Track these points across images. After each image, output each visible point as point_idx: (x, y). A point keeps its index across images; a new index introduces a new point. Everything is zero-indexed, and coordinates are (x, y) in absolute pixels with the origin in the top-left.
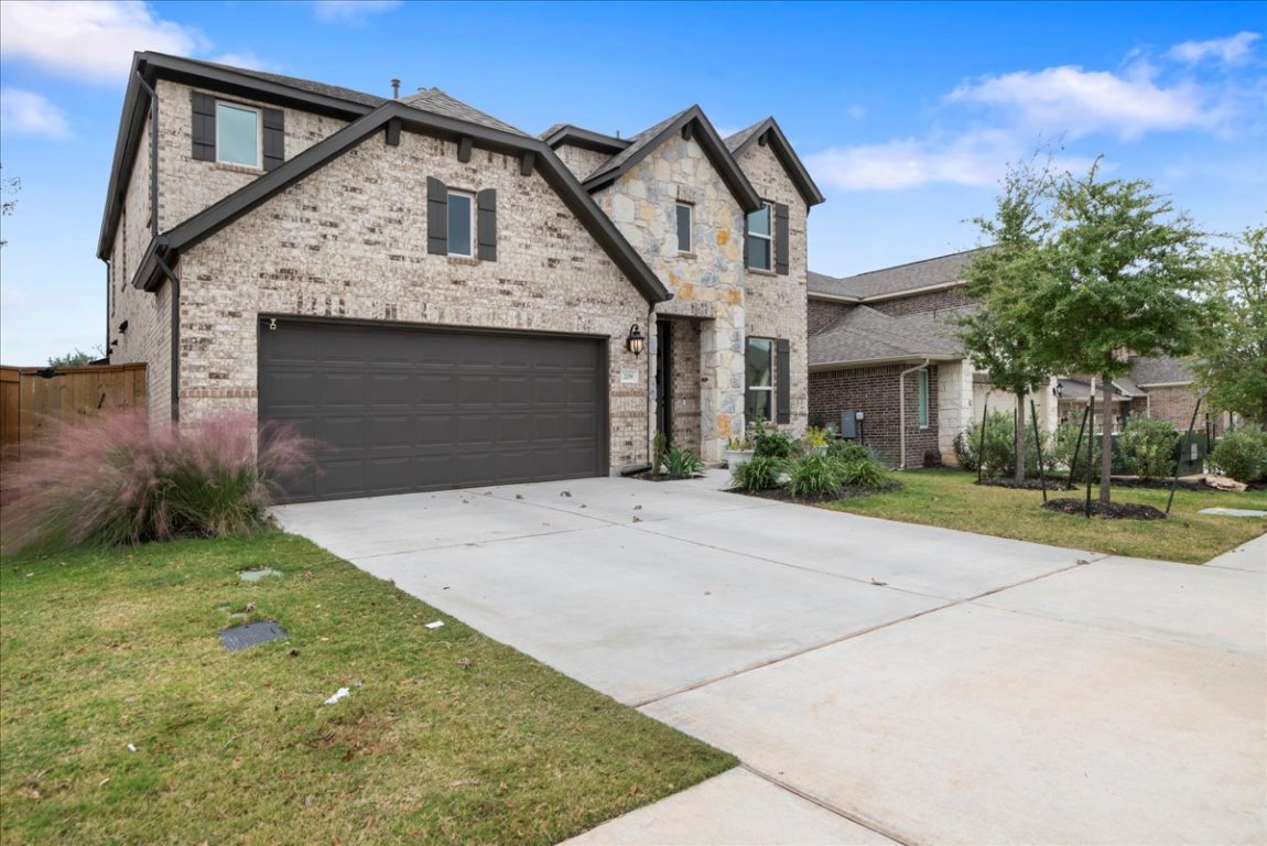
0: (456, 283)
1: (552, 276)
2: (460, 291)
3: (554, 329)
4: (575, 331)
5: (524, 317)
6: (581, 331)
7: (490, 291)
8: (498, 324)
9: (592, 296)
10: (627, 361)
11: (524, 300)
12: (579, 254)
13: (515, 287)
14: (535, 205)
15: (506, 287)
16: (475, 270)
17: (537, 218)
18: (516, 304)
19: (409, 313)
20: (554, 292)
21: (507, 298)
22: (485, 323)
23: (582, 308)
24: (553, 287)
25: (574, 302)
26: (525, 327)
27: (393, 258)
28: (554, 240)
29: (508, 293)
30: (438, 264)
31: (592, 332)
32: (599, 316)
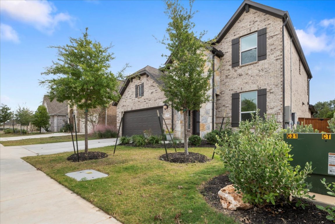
0: (139, 102)
1: (152, 96)
2: (139, 103)
3: (152, 107)
4: (156, 106)
5: (148, 105)
6: (157, 106)
7: (143, 102)
8: (144, 108)
9: (159, 97)
10: (167, 111)
11: (148, 102)
12: (157, 89)
13: (146, 100)
14: (149, 82)
15: (145, 100)
16: (141, 99)
17: (150, 85)
18: (147, 103)
19: (134, 109)
20: (152, 99)
21: (145, 102)
22: (142, 108)
23: (157, 101)
24: (152, 98)
25: (156, 100)
26: (148, 107)
27: (132, 100)
28: (153, 88)
29: (145, 101)
30: (137, 99)
31: (159, 106)
32: (161, 102)
